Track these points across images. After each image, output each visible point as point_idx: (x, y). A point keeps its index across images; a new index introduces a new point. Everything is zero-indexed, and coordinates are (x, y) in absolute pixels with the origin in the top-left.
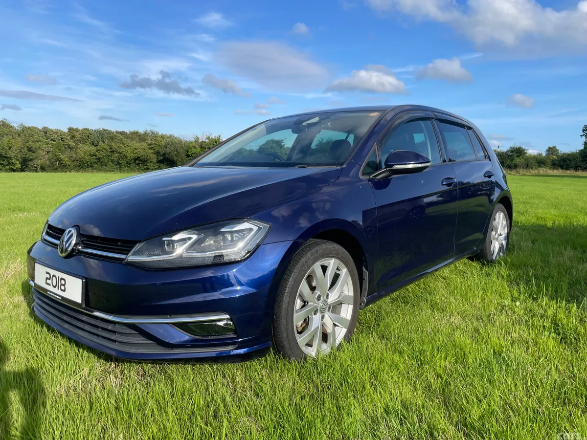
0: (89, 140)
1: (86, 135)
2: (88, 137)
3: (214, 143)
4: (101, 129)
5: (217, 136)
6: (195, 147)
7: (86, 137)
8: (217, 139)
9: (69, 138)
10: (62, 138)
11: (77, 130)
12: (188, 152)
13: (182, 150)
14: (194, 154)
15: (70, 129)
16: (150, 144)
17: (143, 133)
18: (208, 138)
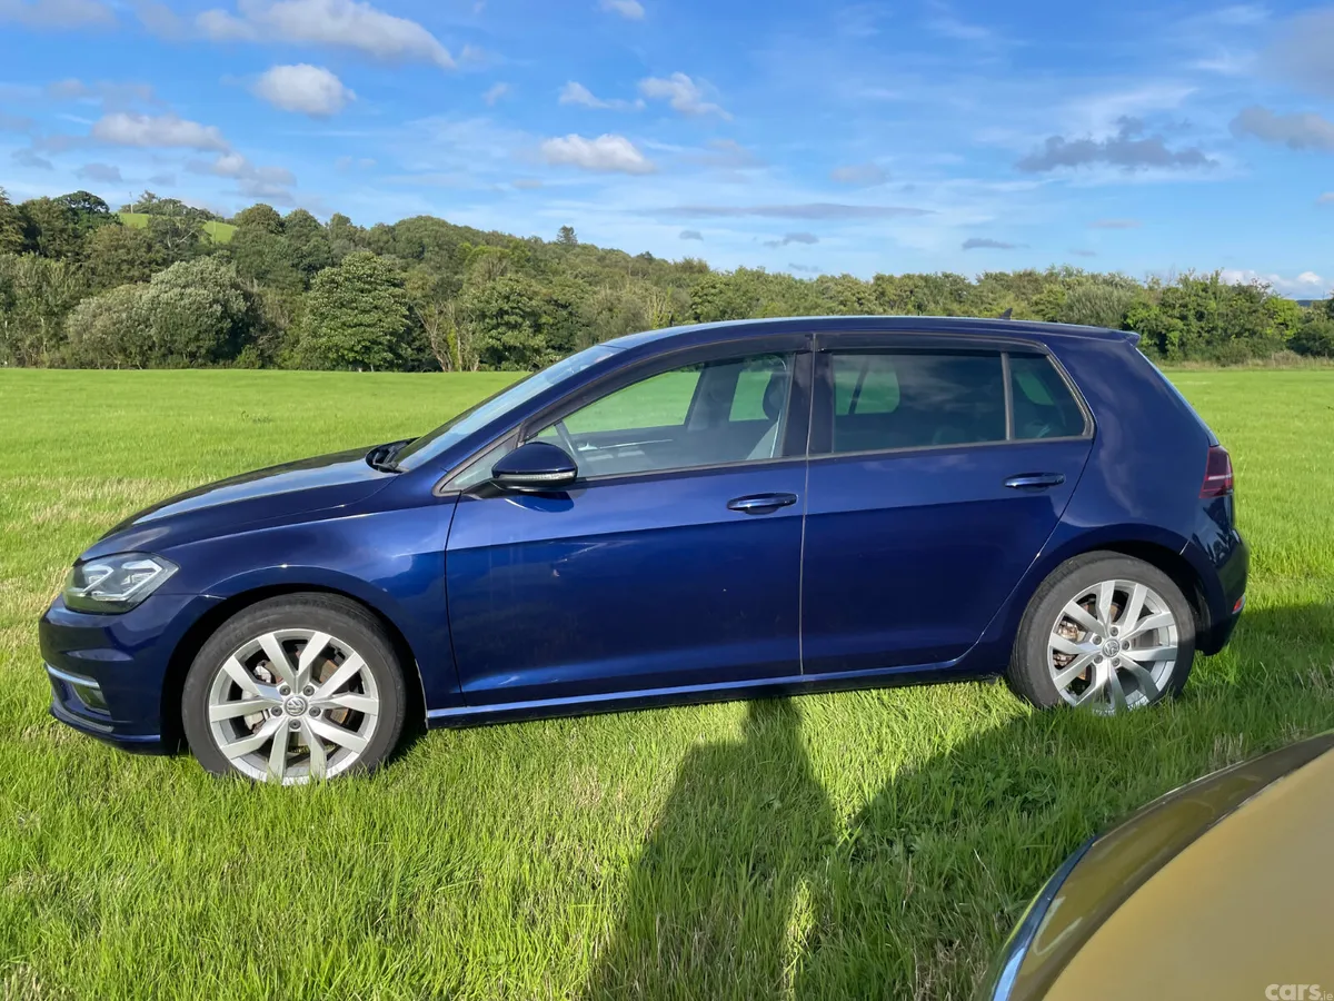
0: (913, 298)
1: (906, 288)
2: (911, 292)
3: (1201, 293)
4: (940, 275)
5: (1210, 273)
6: (1145, 306)
7: (908, 293)
8: (1208, 282)
9: (873, 298)
10: (859, 299)
11: (891, 280)
12: (1125, 317)
13: (1111, 314)
14: (1142, 321)
15: (878, 278)
16: (1037, 304)
17: (1044, 274)
18: (1185, 281)
